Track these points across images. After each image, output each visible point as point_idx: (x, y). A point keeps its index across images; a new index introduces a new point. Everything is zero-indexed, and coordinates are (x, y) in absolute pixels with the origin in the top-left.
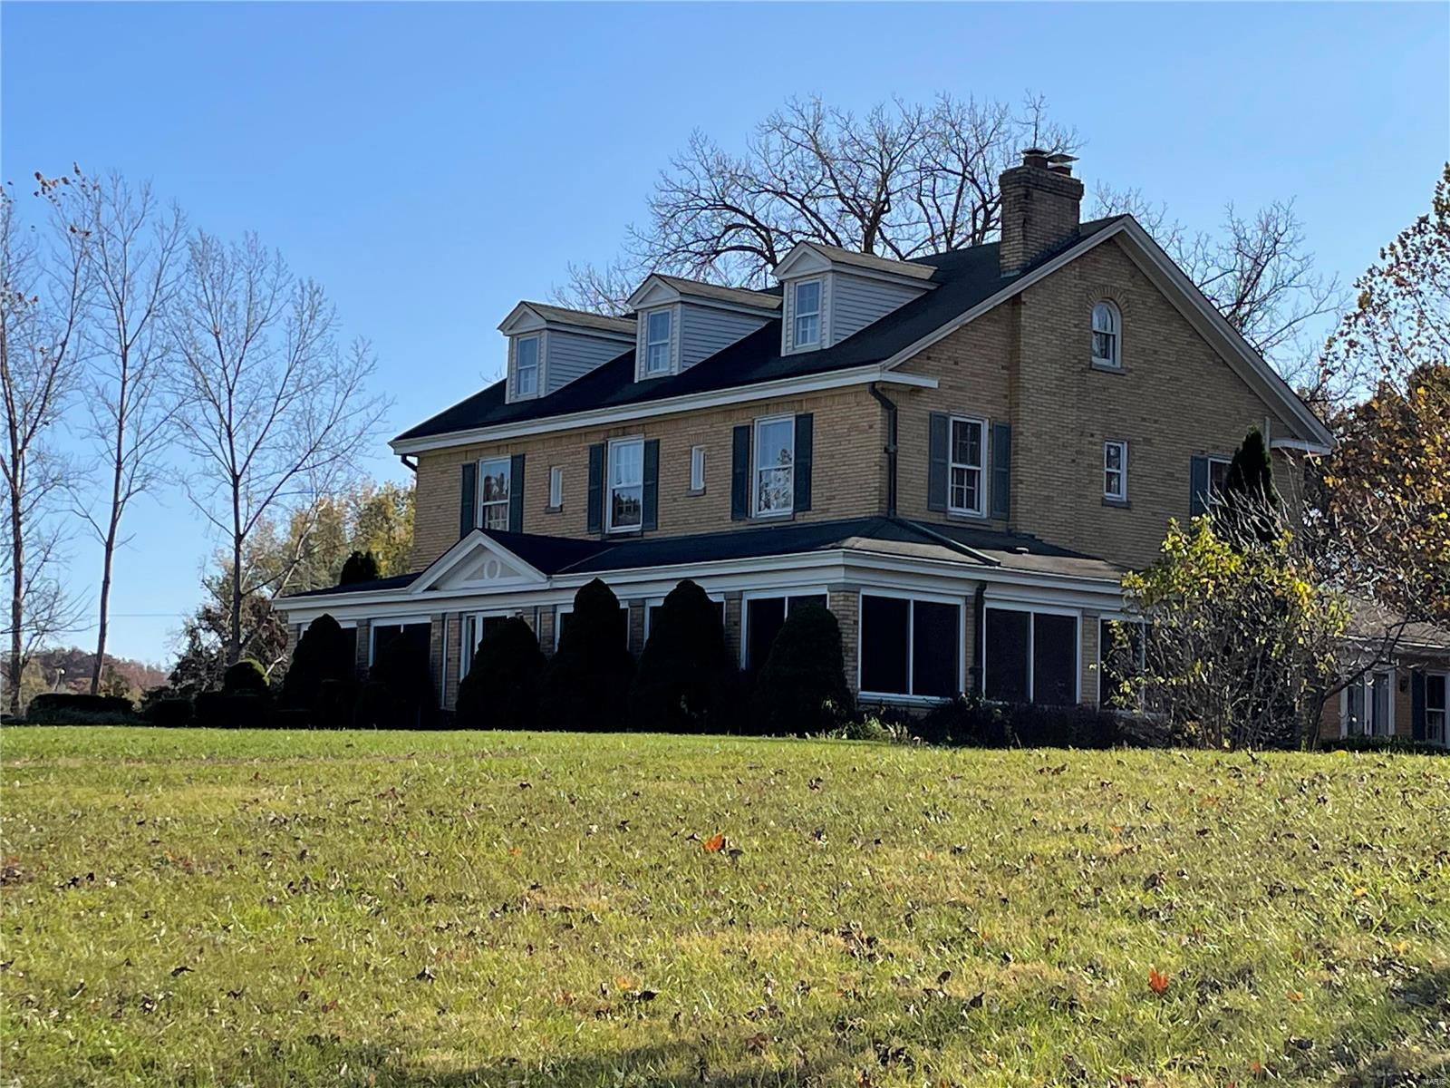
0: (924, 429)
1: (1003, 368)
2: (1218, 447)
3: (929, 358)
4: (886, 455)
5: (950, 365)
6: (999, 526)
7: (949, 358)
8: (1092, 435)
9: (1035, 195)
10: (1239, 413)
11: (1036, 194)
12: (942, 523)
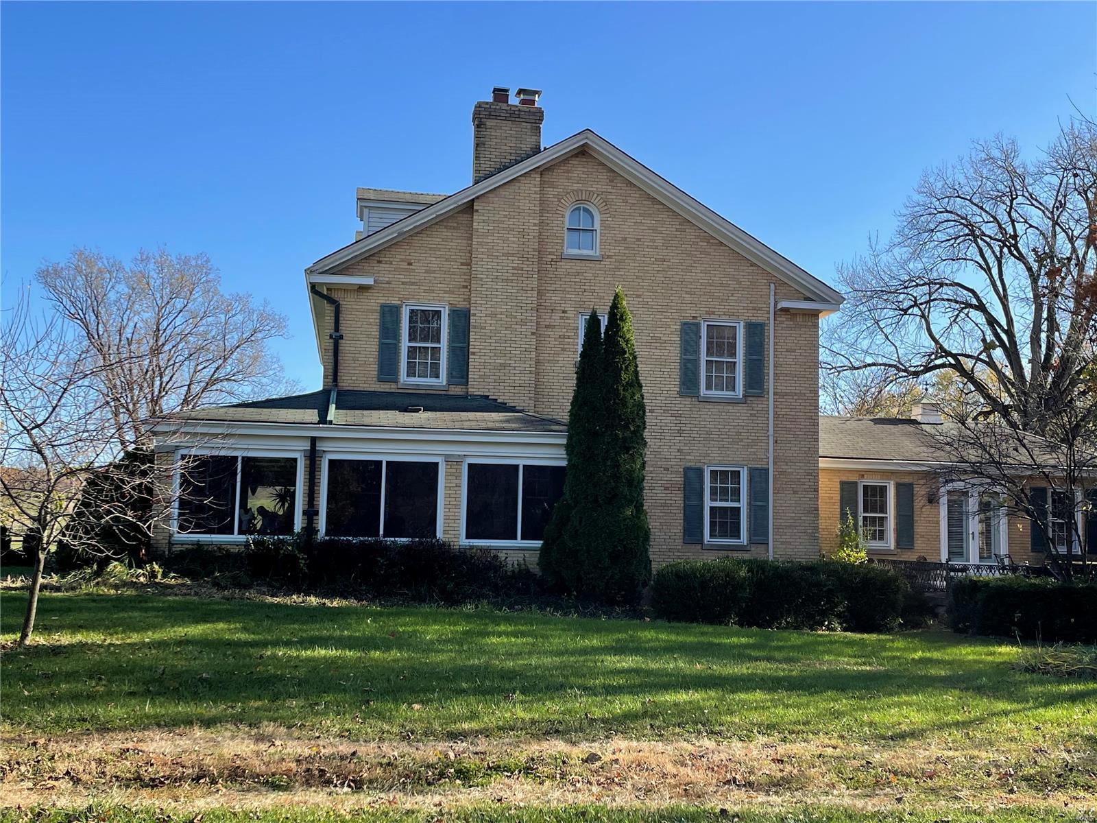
0: (375, 318)
1: (462, 264)
2: (713, 313)
3: (379, 262)
4: (332, 341)
5: (404, 266)
6: (457, 390)
7: (402, 260)
8: (564, 312)
9: (487, 123)
10: (739, 283)
11: (490, 123)
12: (393, 391)
